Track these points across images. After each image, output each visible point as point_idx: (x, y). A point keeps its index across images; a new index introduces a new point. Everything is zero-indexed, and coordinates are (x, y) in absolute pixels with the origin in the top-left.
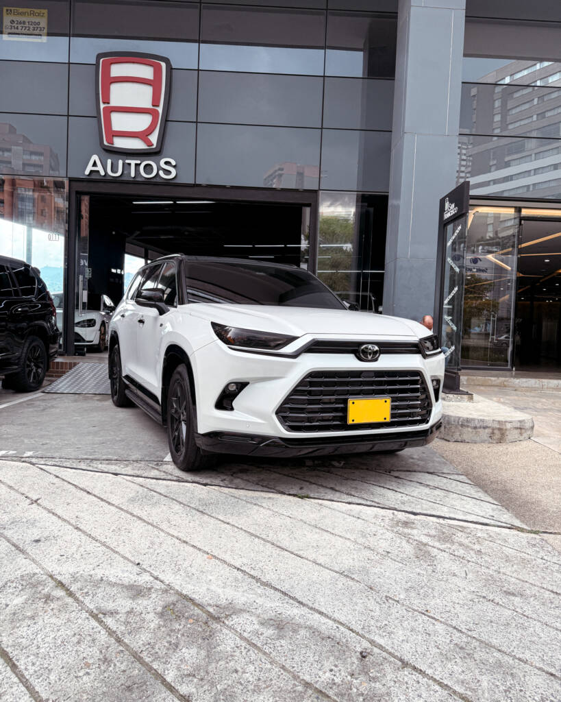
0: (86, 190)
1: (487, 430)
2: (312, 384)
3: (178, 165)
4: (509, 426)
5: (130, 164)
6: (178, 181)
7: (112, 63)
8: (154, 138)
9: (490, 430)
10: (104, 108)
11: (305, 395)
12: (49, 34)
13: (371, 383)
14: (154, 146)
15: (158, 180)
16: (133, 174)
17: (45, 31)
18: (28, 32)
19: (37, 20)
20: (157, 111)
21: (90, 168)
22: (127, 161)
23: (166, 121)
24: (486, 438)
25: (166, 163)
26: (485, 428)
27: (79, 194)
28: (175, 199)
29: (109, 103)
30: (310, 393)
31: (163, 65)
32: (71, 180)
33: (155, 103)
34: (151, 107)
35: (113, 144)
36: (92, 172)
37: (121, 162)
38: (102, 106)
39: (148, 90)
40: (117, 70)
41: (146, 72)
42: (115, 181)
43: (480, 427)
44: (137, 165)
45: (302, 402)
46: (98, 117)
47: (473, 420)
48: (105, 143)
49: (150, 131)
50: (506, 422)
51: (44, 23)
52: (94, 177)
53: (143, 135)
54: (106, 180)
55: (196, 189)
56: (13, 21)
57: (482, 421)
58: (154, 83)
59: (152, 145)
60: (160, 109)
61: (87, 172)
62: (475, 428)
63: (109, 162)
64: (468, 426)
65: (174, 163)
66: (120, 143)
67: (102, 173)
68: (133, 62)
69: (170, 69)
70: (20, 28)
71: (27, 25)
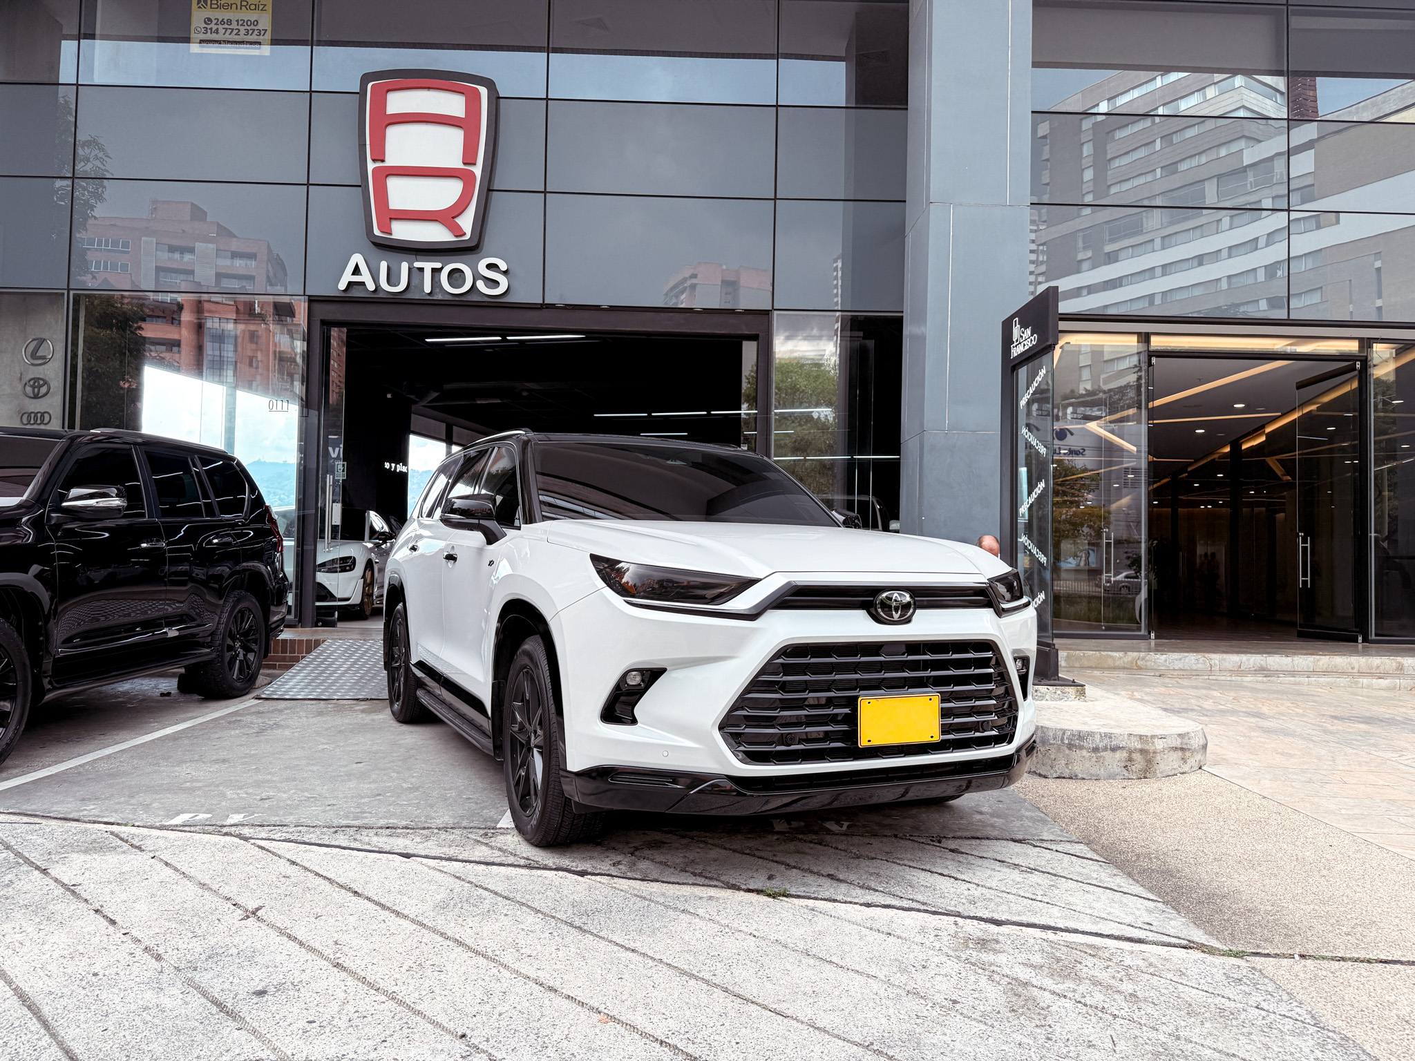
0: (340, 317)
1: (1118, 755)
2: (787, 670)
3: (510, 270)
4: (1159, 744)
5: (421, 270)
6: (510, 299)
7: (388, 91)
8: (466, 222)
9: (1125, 754)
10: (374, 170)
11: (775, 692)
12: (274, 42)
13: (902, 666)
14: (467, 237)
15: (474, 298)
16: (427, 289)
17: (268, 36)
18: (237, 38)
19: (252, 16)
20: (473, 174)
21: (347, 277)
22: (417, 265)
23: (488, 190)
24: (1117, 770)
25: (491, 266)
26: (1114, 749)
27: (327, 324)
28: (504, 332)
29: (383, 161)
30: (784, 687)
31: (484, 91)
32: (313, 301)
33: (469, 159)
34: (462, 166)
35: (391, 234)
36: (350, 284)
37: (405, 267)
38: (371, 166)
39: (456, 137)
40: (398, 102)
41: (453, 104)
42: (395, 301)
43: (1105, 749)
44: (436, 271)
45: (771, 705)
46: (363, 186)
47: (1091, 734)
48: (377, 232)
49: (459, 208)
50: (1153, 737)
51: (265, 21)
52: (356, 293)
53: (447, 217)
54: (378, 300)
55: (545, 312)
56: (210, 20)
57: (1109, 736)
58: (467, 124)
59: (465, 234)
60: (478, 170)
61: (342, 286)
62: (1096, 750)
63: (384, 266)
64: (1081, 748)
65: (503, 266)
66: (403, 232)
67: (371, 286)
68: (429, 88)
69: (495, 99)
70: (222, 31)
71: (234, 25)
